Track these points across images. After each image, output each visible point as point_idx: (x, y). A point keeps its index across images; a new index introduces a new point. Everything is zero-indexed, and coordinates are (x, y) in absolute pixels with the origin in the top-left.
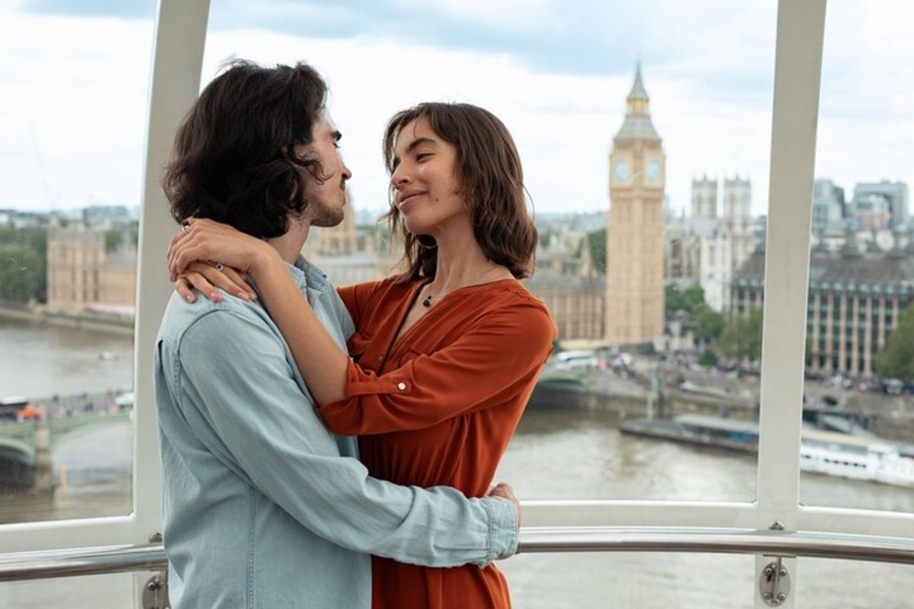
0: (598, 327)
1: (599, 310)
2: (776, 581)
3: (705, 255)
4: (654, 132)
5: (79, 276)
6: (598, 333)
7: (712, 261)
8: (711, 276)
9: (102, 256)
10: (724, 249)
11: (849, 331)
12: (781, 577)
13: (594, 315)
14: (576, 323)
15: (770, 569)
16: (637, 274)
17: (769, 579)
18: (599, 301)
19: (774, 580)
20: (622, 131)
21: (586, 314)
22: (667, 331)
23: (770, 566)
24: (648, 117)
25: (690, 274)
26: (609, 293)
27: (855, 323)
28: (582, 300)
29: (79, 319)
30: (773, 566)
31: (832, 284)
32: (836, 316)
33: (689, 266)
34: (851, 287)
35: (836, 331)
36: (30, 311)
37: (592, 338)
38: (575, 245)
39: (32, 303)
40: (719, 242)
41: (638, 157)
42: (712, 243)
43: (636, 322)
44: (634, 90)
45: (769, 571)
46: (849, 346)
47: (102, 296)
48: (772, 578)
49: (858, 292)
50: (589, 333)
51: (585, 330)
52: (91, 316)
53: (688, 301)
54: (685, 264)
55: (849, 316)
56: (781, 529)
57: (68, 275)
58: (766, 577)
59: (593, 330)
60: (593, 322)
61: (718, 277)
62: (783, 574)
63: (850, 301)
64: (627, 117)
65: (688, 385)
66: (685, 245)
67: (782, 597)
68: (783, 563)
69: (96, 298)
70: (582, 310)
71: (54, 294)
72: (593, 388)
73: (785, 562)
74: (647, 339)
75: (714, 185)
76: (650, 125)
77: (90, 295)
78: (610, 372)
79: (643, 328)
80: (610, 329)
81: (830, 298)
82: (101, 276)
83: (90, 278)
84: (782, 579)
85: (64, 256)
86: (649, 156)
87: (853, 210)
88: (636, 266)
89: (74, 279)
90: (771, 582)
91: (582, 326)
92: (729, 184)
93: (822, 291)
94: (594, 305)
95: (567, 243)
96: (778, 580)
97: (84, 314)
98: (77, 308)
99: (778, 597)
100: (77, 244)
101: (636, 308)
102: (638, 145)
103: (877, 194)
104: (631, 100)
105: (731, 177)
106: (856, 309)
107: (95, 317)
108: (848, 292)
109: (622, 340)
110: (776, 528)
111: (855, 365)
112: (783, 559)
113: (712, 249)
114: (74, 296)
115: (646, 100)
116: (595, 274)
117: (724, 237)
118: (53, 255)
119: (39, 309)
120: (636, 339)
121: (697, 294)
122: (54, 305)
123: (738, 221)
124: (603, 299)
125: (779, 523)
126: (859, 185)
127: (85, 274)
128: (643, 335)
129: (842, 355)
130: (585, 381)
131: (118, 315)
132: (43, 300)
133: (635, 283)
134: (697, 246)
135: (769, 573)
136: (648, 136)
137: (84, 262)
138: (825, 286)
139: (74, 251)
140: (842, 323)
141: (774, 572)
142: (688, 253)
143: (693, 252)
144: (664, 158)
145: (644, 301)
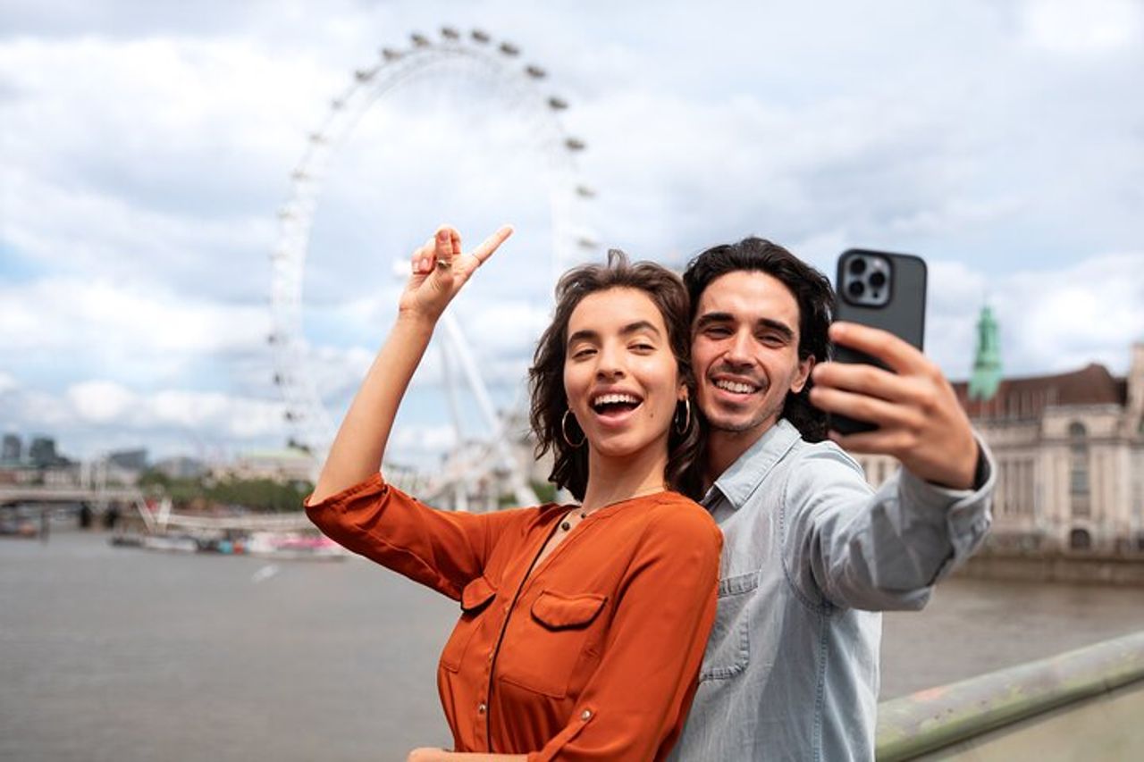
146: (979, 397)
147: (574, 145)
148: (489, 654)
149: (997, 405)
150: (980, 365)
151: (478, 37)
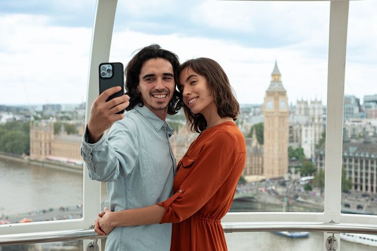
0: (260, 169)
1: (260, 163)
2: (332, 243)
3: (304, 132)
4: (283, 88)
5: (43, 145)
6: (260, 173)
7: (306, 136)
8: (306, 142)
9: (53, 136)
10: (311, 131)
11: (367, 174)
12: (334, 241)
13: (259, 164)
14: (251, 168)
15: (330, 238)
16: (276, 148)
17: (329, 242)
18: (261, 159)
19: (331, 243)
20: (269, 88)
21: (255, 164)
22: (289, 171)
23: (330, 237)
24: (281, 82)
25: (297, 141)
26: (265, 156)
27: (369, 171)
28: (253, 158)
29: (43, 163)
30: (331, 237)
31: (360, 154)
32: (361, 168)
33: (297, 137)
34: (367, 156)
35: (361, 174)
36: (23, 159)
37: (258, 174)
38: (249, 129)
39: (24, 155)
40: (309, 128)
41: (277, 99)
42: (306, 128)
43: (276, 168)
44: (274, 71)
45: (329, 239)
46: (367, 181)
47: (52, 152)
48: (331, 242)
49: (370, 158)
50: (257, 172)
51: (255, 170)
52: (48, 161)
53: (297, 154)
54: (295, 136)
55: (367, 168)
56: (334, 222)
57: (39, 144)
58: (328, 242)
59: (258, 171)
60: (258, 167)
61: (309, 142)
62: (335, 240)
63: (367, 162)
64: (272, 82)
65: (300, 199)
66: (295, 128)
67: (335, 249)
68: (335, 236)
69: (50, 154)
70: (253, 162)
71: (33, 152)
72: (259, 200)
73: (335, 235)
74: (281, 175)
75: (306, 103)
76: (282, 85)
77: (48, 153)
78: (266, 193)
79: (279, 170)
80: (265, 171)
81: (359, 160)
82: (52, 144)
83: (48, 145)
84: (335, 242)
85: (37, 136)
86: (281, 98)
87: (363, 108)
88: (276, 144)
89: (41, 146)
90: (330, 244)
91: (253, 169)
92: (312, 102)
93: (355, 157)
94: (259, 161)
95: (246, 127)
96: (333, 242)
97: (46, 161)
98: (42, 158)
99: (333, 250)
100: (42, 132)
101: (276, 162)
102: (276, 95)
103: (373, 101)
104: (273, 75)
105: (313, 100)
106: (370, 165)
107: (49, 162)
108: (366, 158)
109: (270, 176)
110: (332, 222)
111: (369, 189)
112: (335, 234)
113: (306, 131)
114: (41, 153)
115: (279, 75)
116: (259, 146)
117: (311, 125)
118: (32, 135)
119: (26, 158)
120: (276, 175)
121: (300, 151)
122: (33, 156)
123: (316, 117)
124: (263, 158)
125: (333, 220)
126: (365, 96)
127: (46, 144)
128: (279, 174)
129: (364, 185)
130: (256, 197)
131: (59, 161)
132: (28, 154)
133: (276, 152)
134: (300, 128)
135: (330, 240)
136: (280, 90)
137: (45, 139)
138: (357, 155)
139: (41, 134)
140: (364, 171)
141: (331, 240)
142: (296, 131)
143: (298, 131)
144: (287, 99)
145: (280, 159)
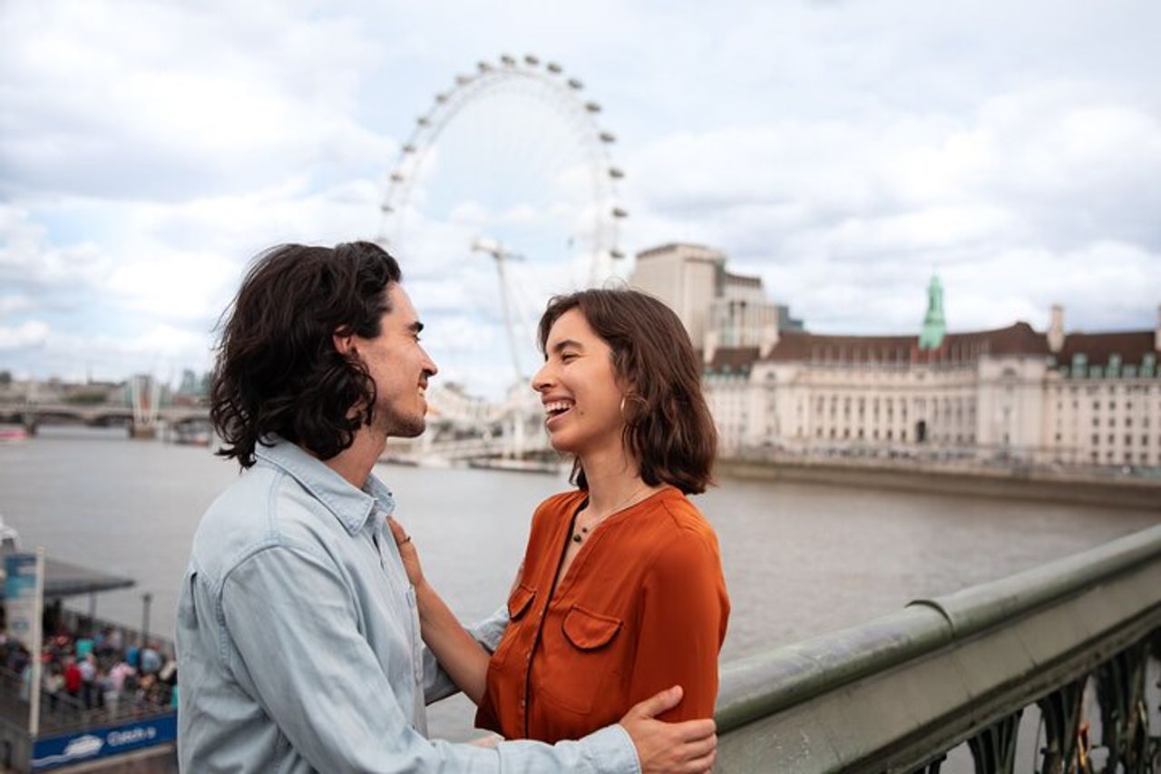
146: (928, 348)
147: (606, 138)
148: (526, 653)
149: (942, 353)
150: (928, 321)
151: (531, 60)
